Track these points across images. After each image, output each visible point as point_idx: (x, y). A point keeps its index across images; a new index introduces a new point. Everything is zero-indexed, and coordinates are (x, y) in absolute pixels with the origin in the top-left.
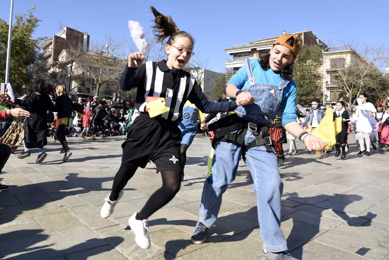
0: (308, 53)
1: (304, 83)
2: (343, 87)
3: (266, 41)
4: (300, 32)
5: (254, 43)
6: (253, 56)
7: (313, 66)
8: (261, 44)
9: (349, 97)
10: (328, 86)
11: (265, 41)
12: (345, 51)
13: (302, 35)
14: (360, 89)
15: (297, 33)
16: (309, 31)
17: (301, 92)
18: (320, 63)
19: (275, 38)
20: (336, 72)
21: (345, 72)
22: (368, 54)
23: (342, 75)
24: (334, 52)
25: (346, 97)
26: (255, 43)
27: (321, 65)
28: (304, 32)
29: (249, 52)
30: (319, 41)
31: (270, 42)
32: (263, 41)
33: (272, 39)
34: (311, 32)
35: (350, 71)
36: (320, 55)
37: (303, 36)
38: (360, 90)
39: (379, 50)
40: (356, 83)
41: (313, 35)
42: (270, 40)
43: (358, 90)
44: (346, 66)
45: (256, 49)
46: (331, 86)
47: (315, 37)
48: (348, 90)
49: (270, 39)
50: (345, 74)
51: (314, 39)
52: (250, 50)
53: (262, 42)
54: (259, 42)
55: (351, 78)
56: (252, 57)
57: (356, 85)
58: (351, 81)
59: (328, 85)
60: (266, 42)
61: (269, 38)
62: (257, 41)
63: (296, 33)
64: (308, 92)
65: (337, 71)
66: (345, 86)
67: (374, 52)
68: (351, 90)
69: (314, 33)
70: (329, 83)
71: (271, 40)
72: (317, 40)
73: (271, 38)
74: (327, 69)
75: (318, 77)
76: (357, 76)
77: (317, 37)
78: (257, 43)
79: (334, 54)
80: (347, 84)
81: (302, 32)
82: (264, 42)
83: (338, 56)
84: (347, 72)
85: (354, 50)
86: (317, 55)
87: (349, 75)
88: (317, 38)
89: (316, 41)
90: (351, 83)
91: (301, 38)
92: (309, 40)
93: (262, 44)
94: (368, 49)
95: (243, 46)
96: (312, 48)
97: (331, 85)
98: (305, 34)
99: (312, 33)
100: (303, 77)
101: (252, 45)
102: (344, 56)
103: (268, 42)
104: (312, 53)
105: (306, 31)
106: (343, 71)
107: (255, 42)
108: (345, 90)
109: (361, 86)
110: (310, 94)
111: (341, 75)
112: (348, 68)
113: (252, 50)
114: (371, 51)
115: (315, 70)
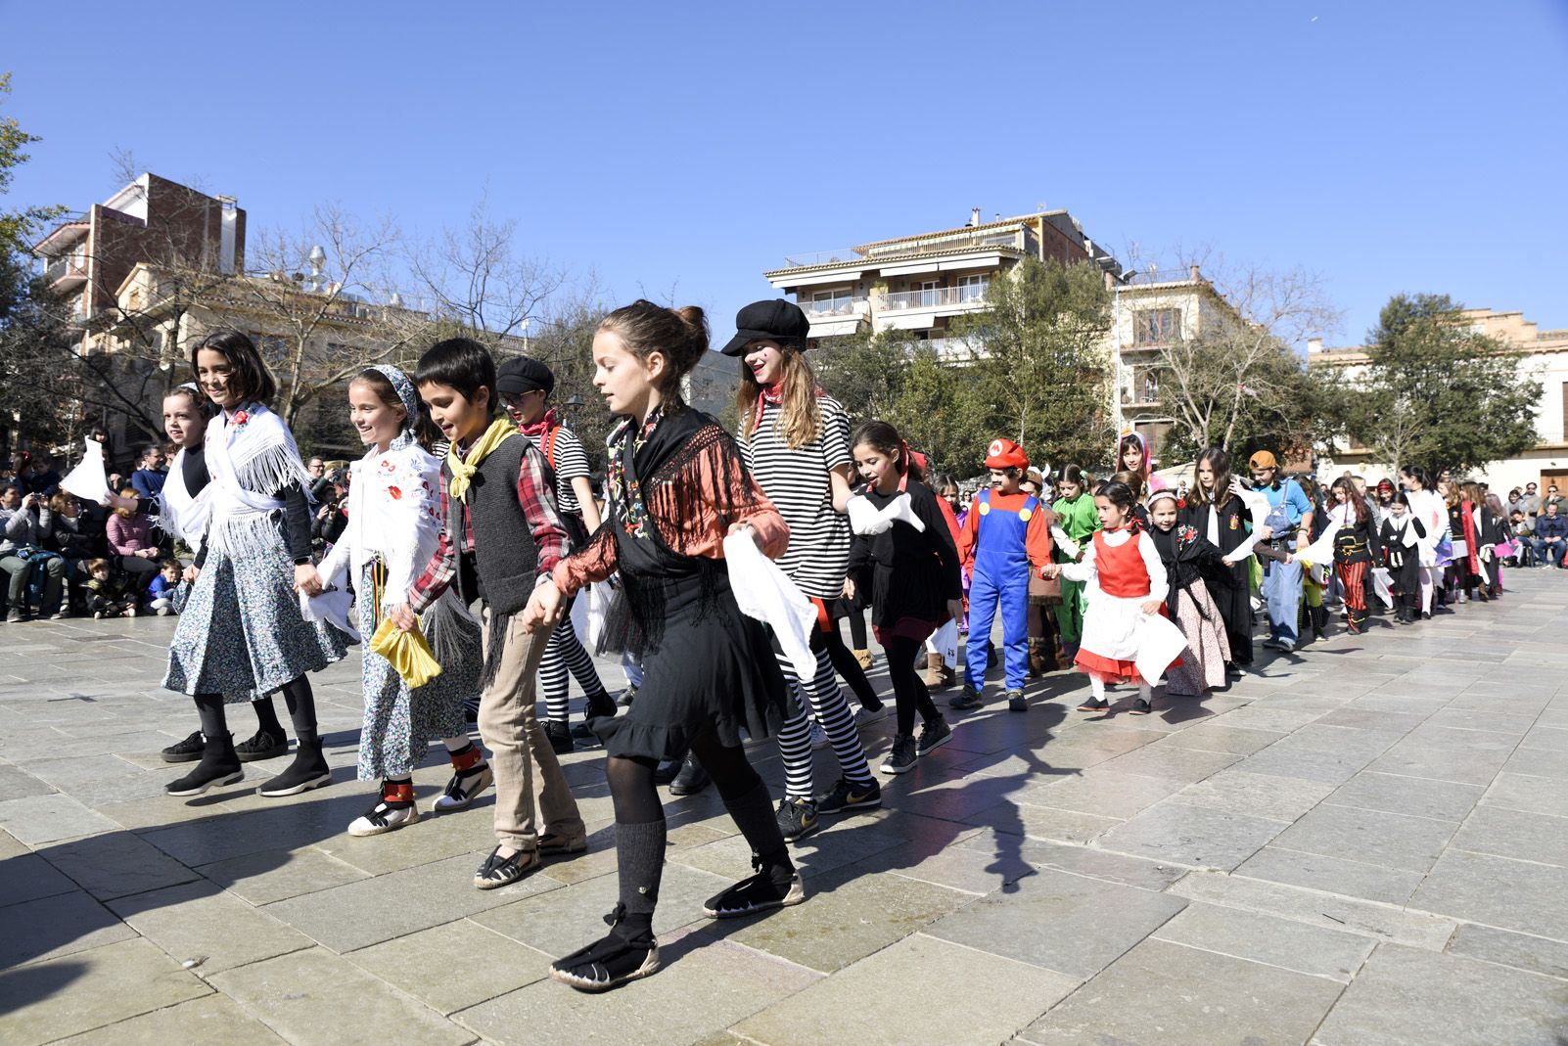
0: (1063, 288)
1: (1049, 393)
2: (1180, 407)
3: (915, 244)
4: (1031, 216)
5: (871, 252)
6: (869, 298)
7: (1079, 335)
8: (894, 256)
9: (1199, 443)
10: (1127, 406)
11: (910, 245)
12: (1183, 283)
13: (1036, 224)
14: (1235, 416)
15: (1019, 218)
16: (1061, 211)
17: (1042, 425)
18: (1104, 325)
19: (943, 235)
20: (1153, 354)
21: (1184, 355)
22: (1255, 295)
23: (1177, 366)
24: (1149, 286)
25: (1190, 444)
26: (876, 251)
27: (1106, 330)
28: (1042, 214)
29: (853, 283)
30: (1094, 246)
31: (927, 247)
32: (904, 245)
33: (935, 236)
34: (1065, 215)
35: (1201, 354)
36: (1101, 297)
37: (1039, 230)
38: (1234, 420)
39: (1289, 284)
40: (1220, 396)
41: (1073, 226)
42: (926, 242)
43: (1229, 419)
44: (1186, 336)
45: (877, 272)
46: (1137, 405)
47: (1081, 234)
48: (1195, 420)
49: (928, 237)
50: (1184, 362)
51: (1077, 239)
52: (857, 276)
53: (898, 247)
54: (887, 249)
55: (1204, 376)
56: (865, 299)
57: (1221, 402)
58: (1207, 387)
59: (1128, 401)
60: (912, 249)
61: (923, 235)
62: (879, 245)
63: (1015, 218)
64: (1064, 425)
65: (1158, 352)
66: (1187, 404)
67: (1276, 290)
68: (1205, 419)
69: (1075, 220)
70: (1131, 393)
71: (932, 241)
72: (1088, 243)
73: (930, 234)
74: (1123, 347)
75: (1095, 374)
76: (1222, 372)
77: (1085, 234)
78: (881, 250)
79: (1146, 292)
80: (1193, 397)
81: (1039, 215)
82: (908, 249)
83: (1161, 301)
84: (1191, 356)
85: (1210, 280)
86: (1094, 295)
87: (1198, 368)
88: (1086, 239)
89: (1083, 248)
90: (1206, 396)
91: (1033, 236)
92: (1061, 244)
93: (899, 255)
94: (1255, 277)
95: (832, 261)
96: (1074, 271)
97: (1137, 401)
98: (1048, 221)
99: (1070, 220)
100: (1045, 374)
101: (865, 258)
102: (1178, 301)
103: (918, 247)
104: (1072, 288)
105: (1049, 213)
106: (1180, 354)
107: (874, 246)
108: (1186, 420)
109: (1236, 406)
110: (1071, 435)
111: (1173, 366)
112: (1192, 341)
113: (865, 274)
114: (1266, 287)
115: (1087, 347)
